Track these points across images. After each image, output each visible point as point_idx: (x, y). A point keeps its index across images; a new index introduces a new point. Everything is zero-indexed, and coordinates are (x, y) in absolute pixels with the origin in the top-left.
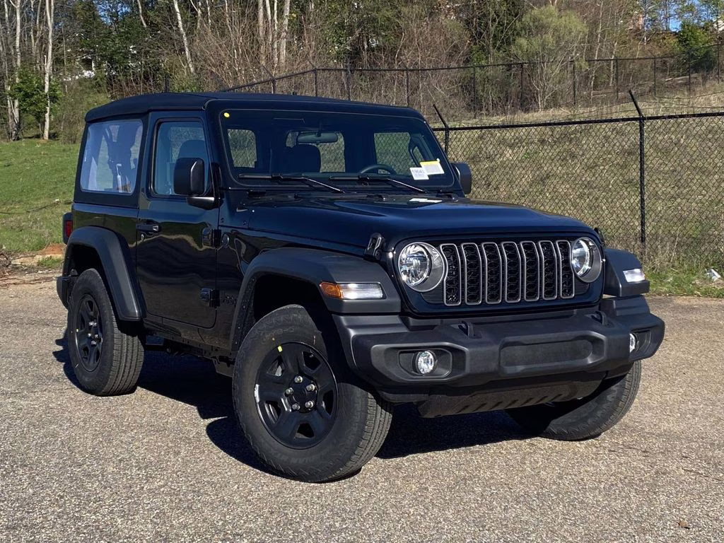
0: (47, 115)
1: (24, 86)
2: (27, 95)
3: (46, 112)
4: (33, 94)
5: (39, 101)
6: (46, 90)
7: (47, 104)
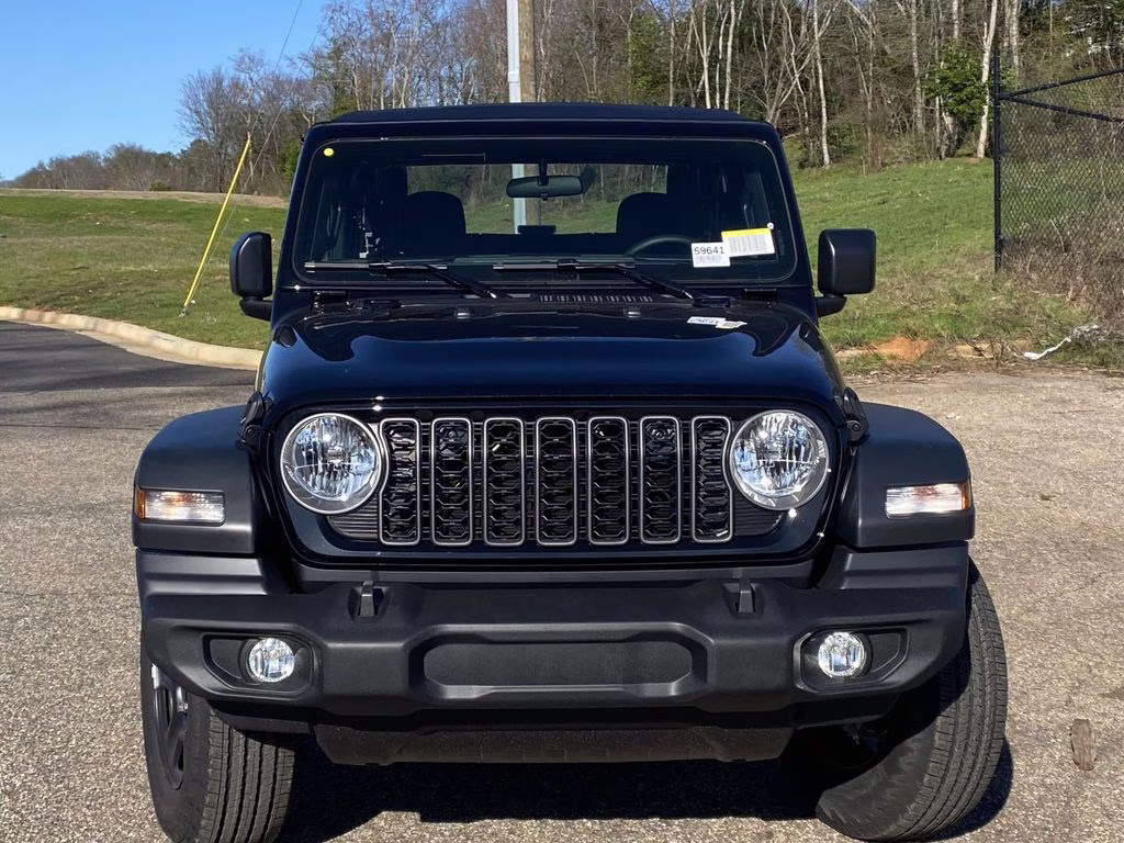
0: (984, 118)
1: (952, 74)
2: (956, 88)
3: (982, 114)
4: (965, 86)
5: (972, 97)
6: (985, 79)
7: (985, 102)
